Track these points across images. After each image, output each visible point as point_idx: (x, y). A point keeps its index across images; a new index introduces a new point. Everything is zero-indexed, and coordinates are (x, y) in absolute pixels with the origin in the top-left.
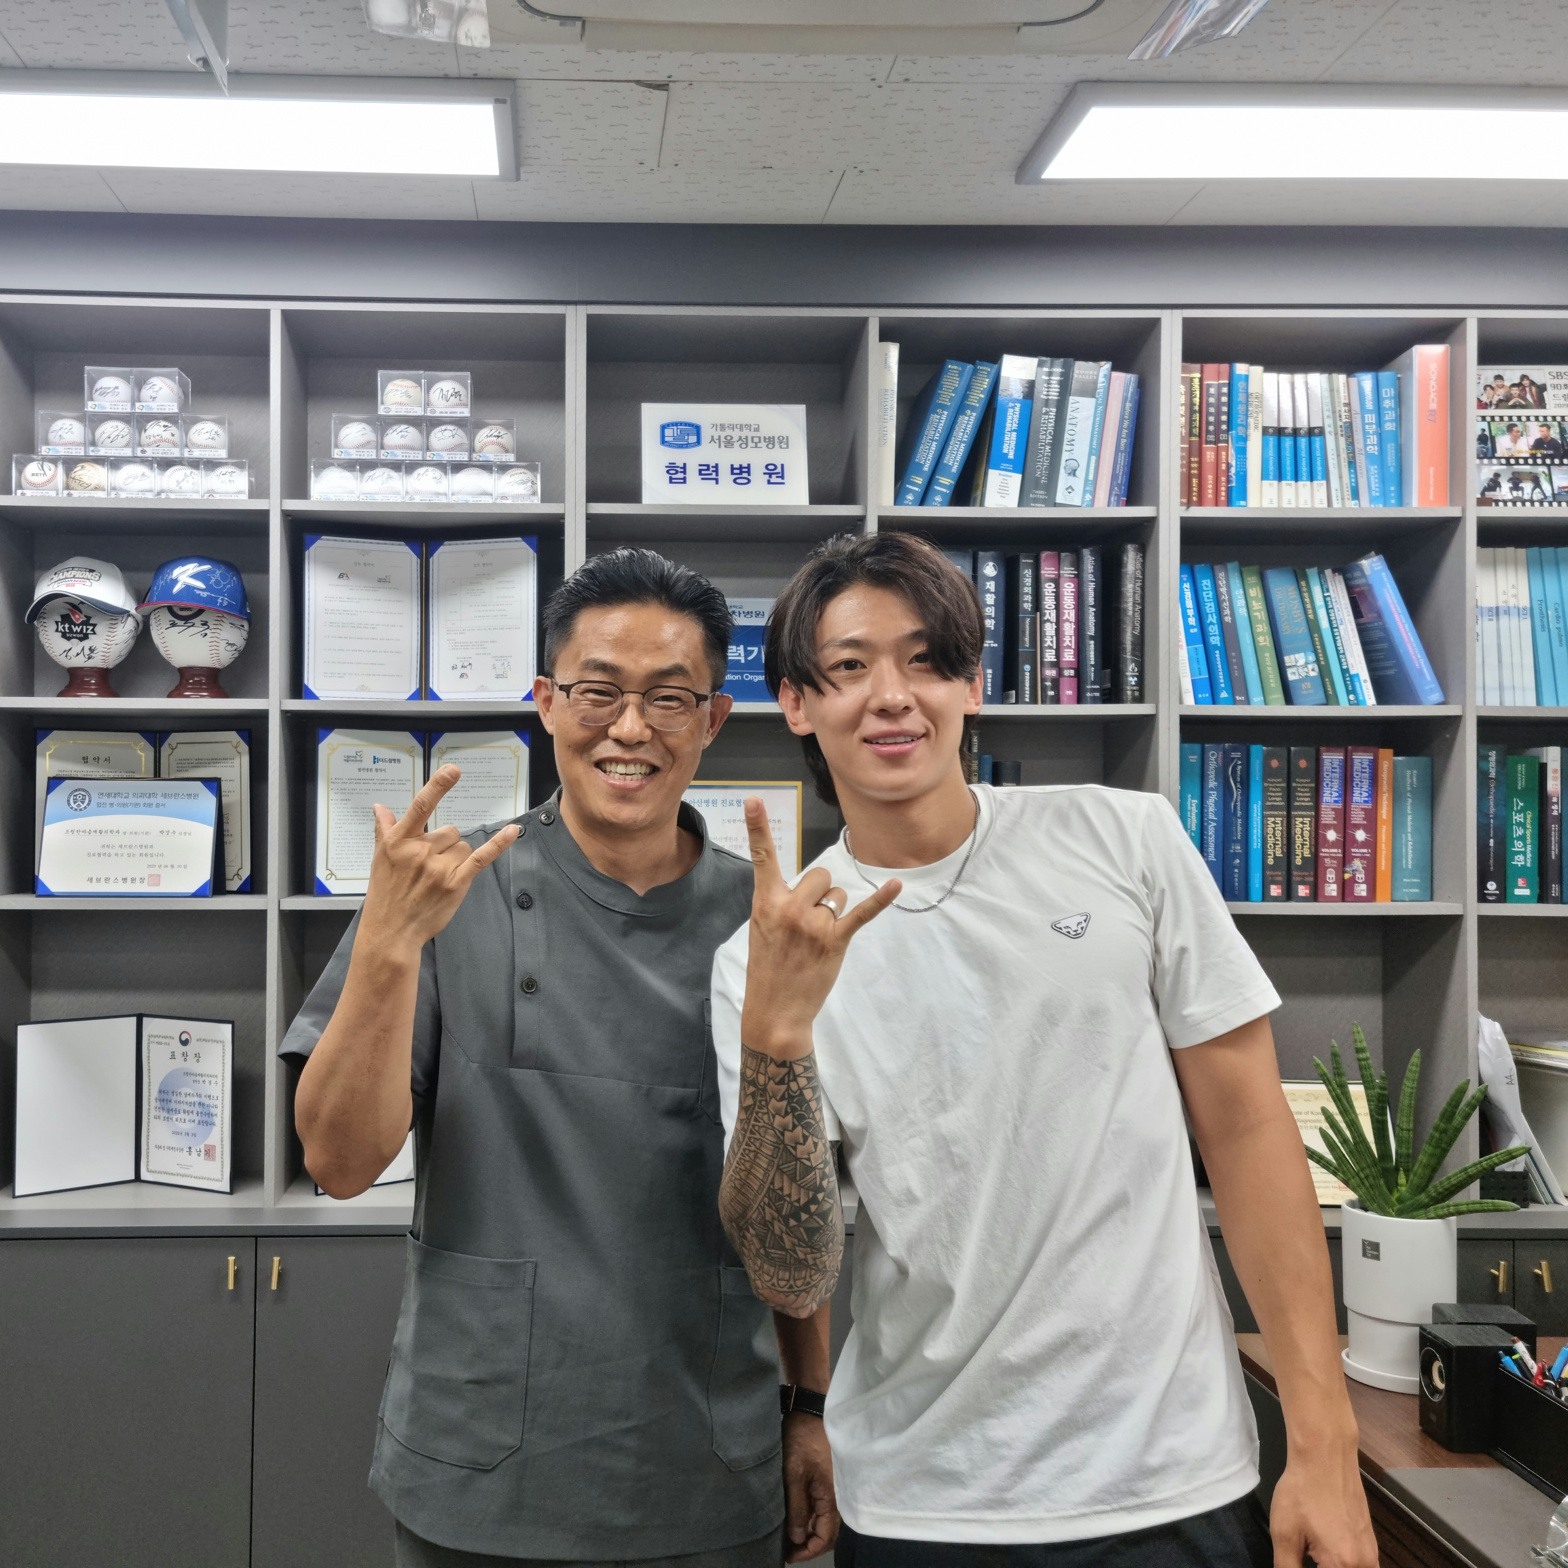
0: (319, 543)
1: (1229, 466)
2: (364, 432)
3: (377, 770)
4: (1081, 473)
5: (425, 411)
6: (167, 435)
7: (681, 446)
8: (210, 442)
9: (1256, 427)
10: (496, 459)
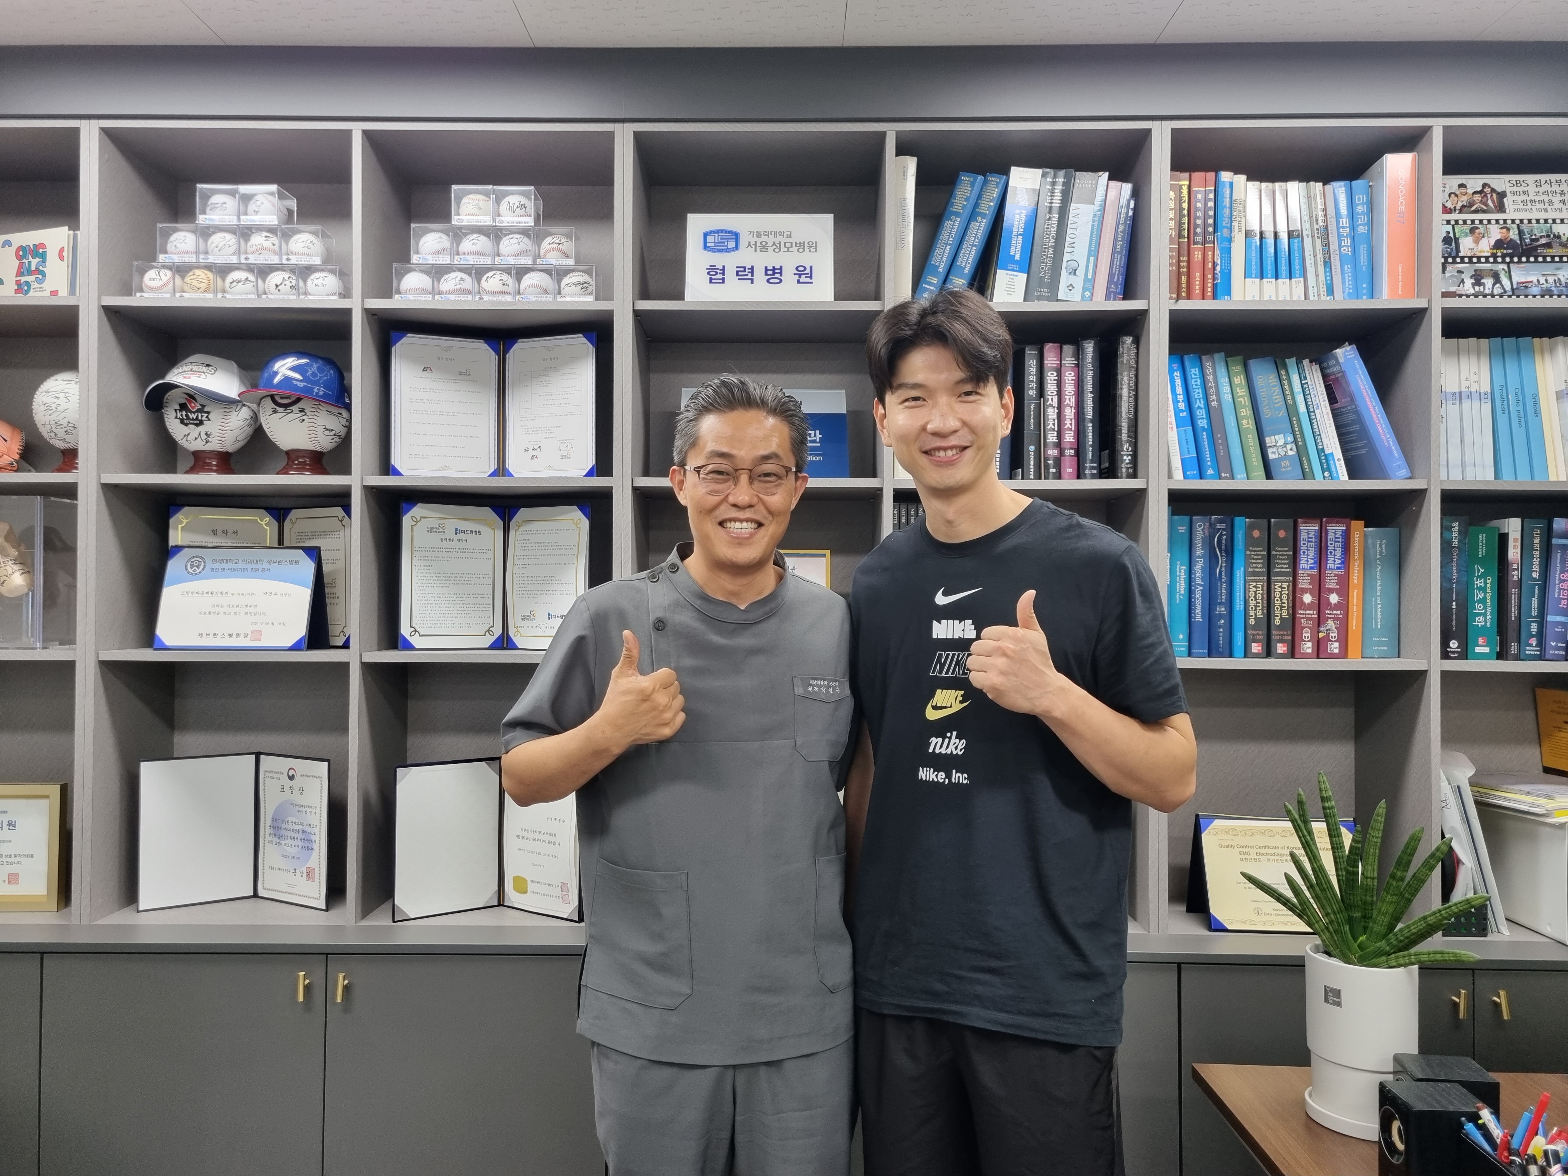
0: (404, 340)
1: (1214, 265)
2: (440, 240)
3: (458, 540)
4: (1081, 272)
5: (494, 220)
6: (268, 244)
7: (721, 251)
8: (306, 251)
9: (1240, 230)
10: (558, 263)
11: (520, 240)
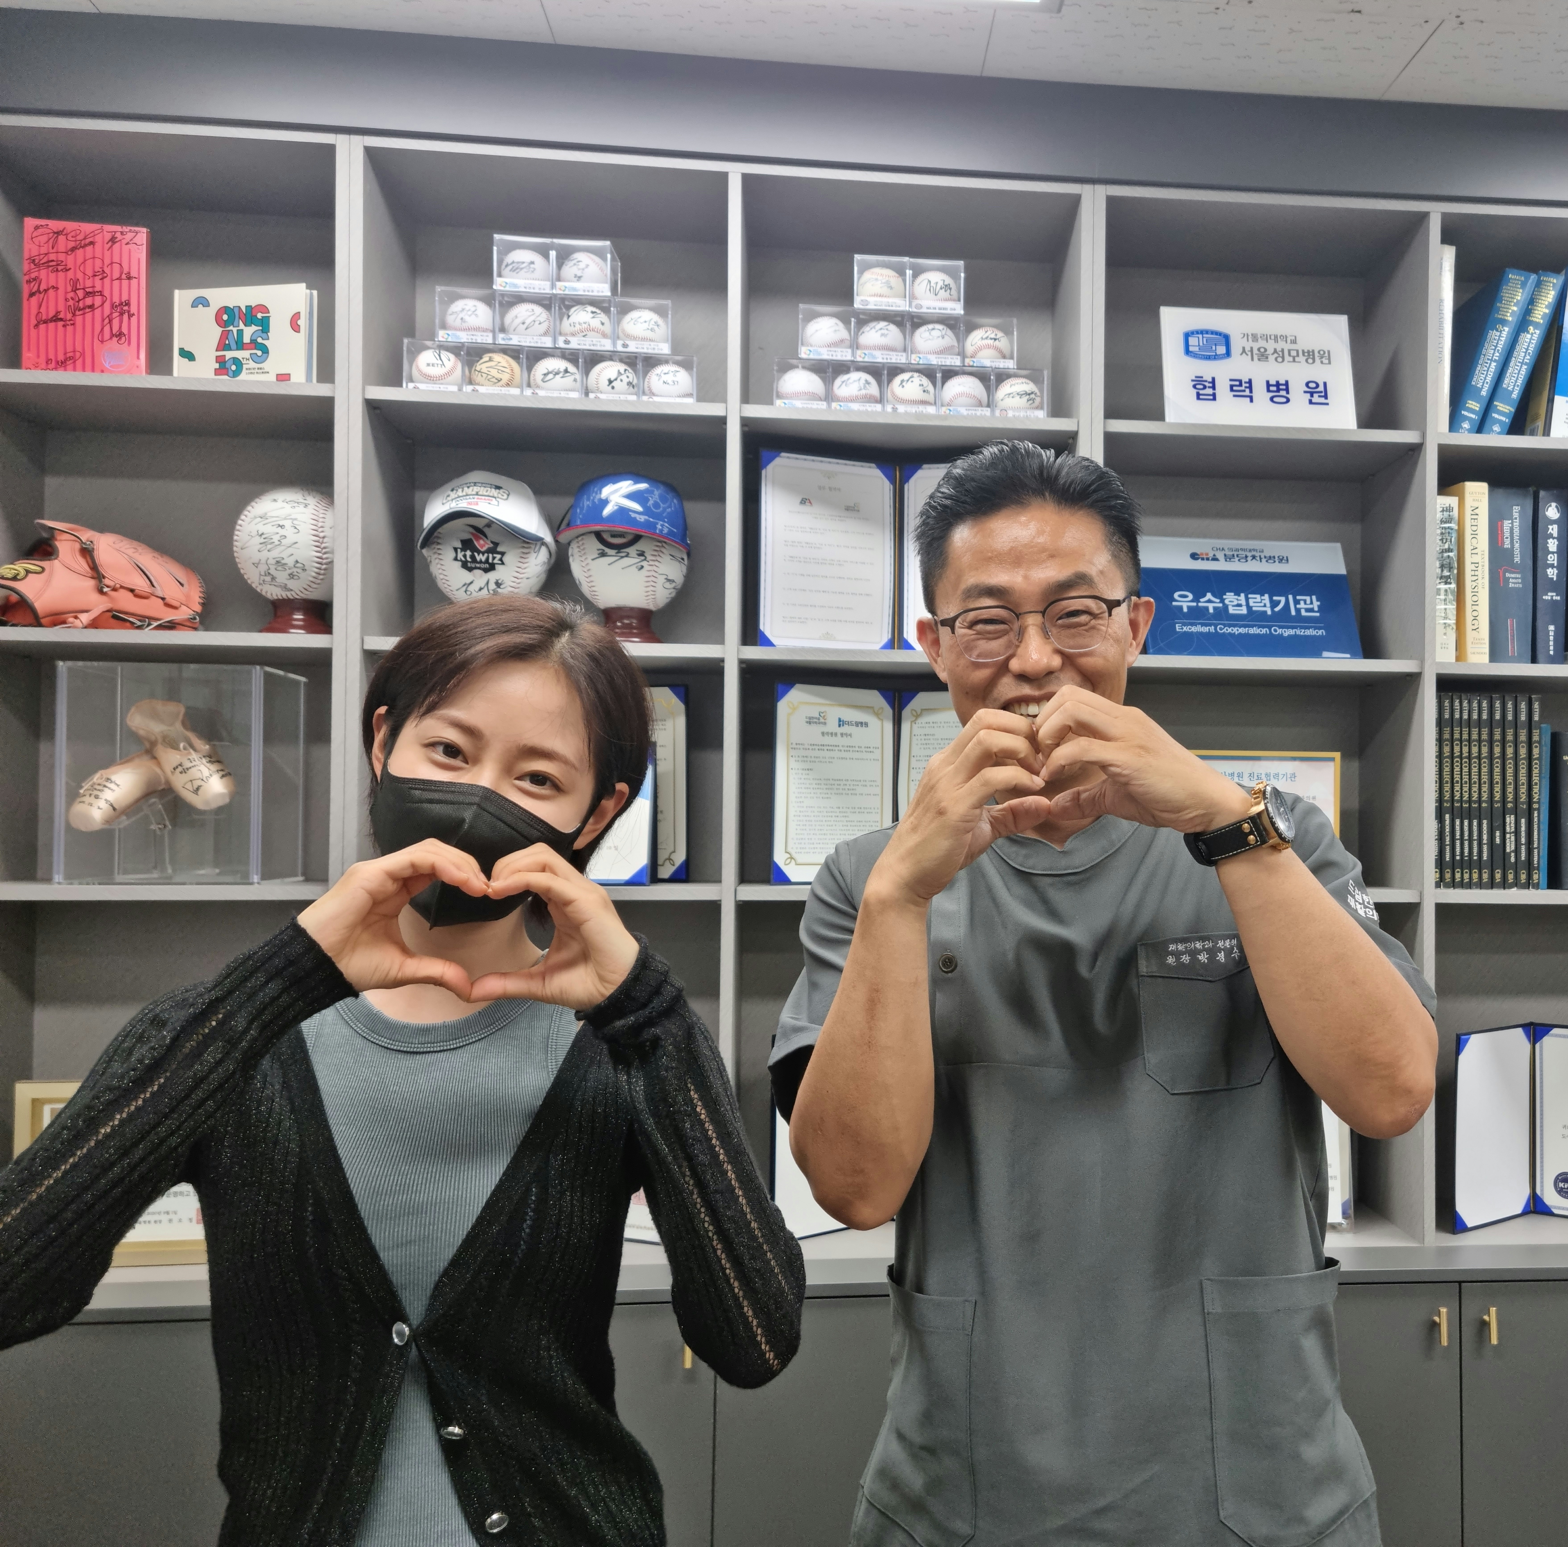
0: (778, 461)
2: (837, 328)
3: (842, 735)
5: (908, 305)
6: (595, 323)
7: (1208, 358)
10: (994, 365)
11: (944, 332)
